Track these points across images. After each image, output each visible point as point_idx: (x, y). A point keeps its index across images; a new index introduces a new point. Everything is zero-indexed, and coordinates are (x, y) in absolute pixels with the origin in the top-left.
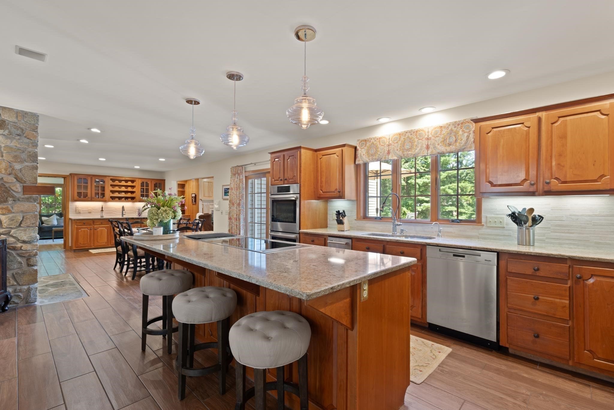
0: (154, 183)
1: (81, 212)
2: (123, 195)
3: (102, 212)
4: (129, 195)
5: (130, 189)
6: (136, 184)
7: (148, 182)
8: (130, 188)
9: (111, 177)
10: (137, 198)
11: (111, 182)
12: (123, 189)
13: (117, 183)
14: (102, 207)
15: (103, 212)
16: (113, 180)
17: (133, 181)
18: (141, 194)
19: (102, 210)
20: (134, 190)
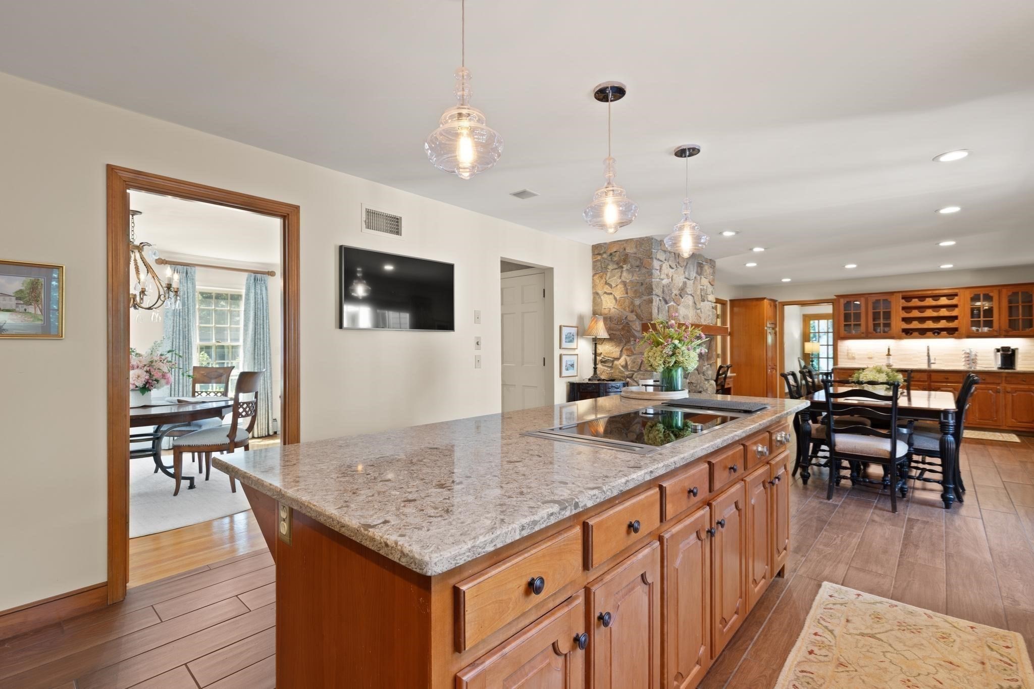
0: (1005, 293)
1: (856, 357)
2: (930, 324)
3: (887, 358)
4: (943, 324)
5: (944, 312)
6: (959, 301)
7: (991, 294)
8: (945, 309)
9: (904, 294)
10: (963, 330)
11: (903, 303)
12: (929, 313)
13: (915, 302)
14: (889, 349)
15: (891, 357)
16: (907, 297)
17: (950, 296)
18: (972, 321)
19: (889, 355)
20: (954, 313)
